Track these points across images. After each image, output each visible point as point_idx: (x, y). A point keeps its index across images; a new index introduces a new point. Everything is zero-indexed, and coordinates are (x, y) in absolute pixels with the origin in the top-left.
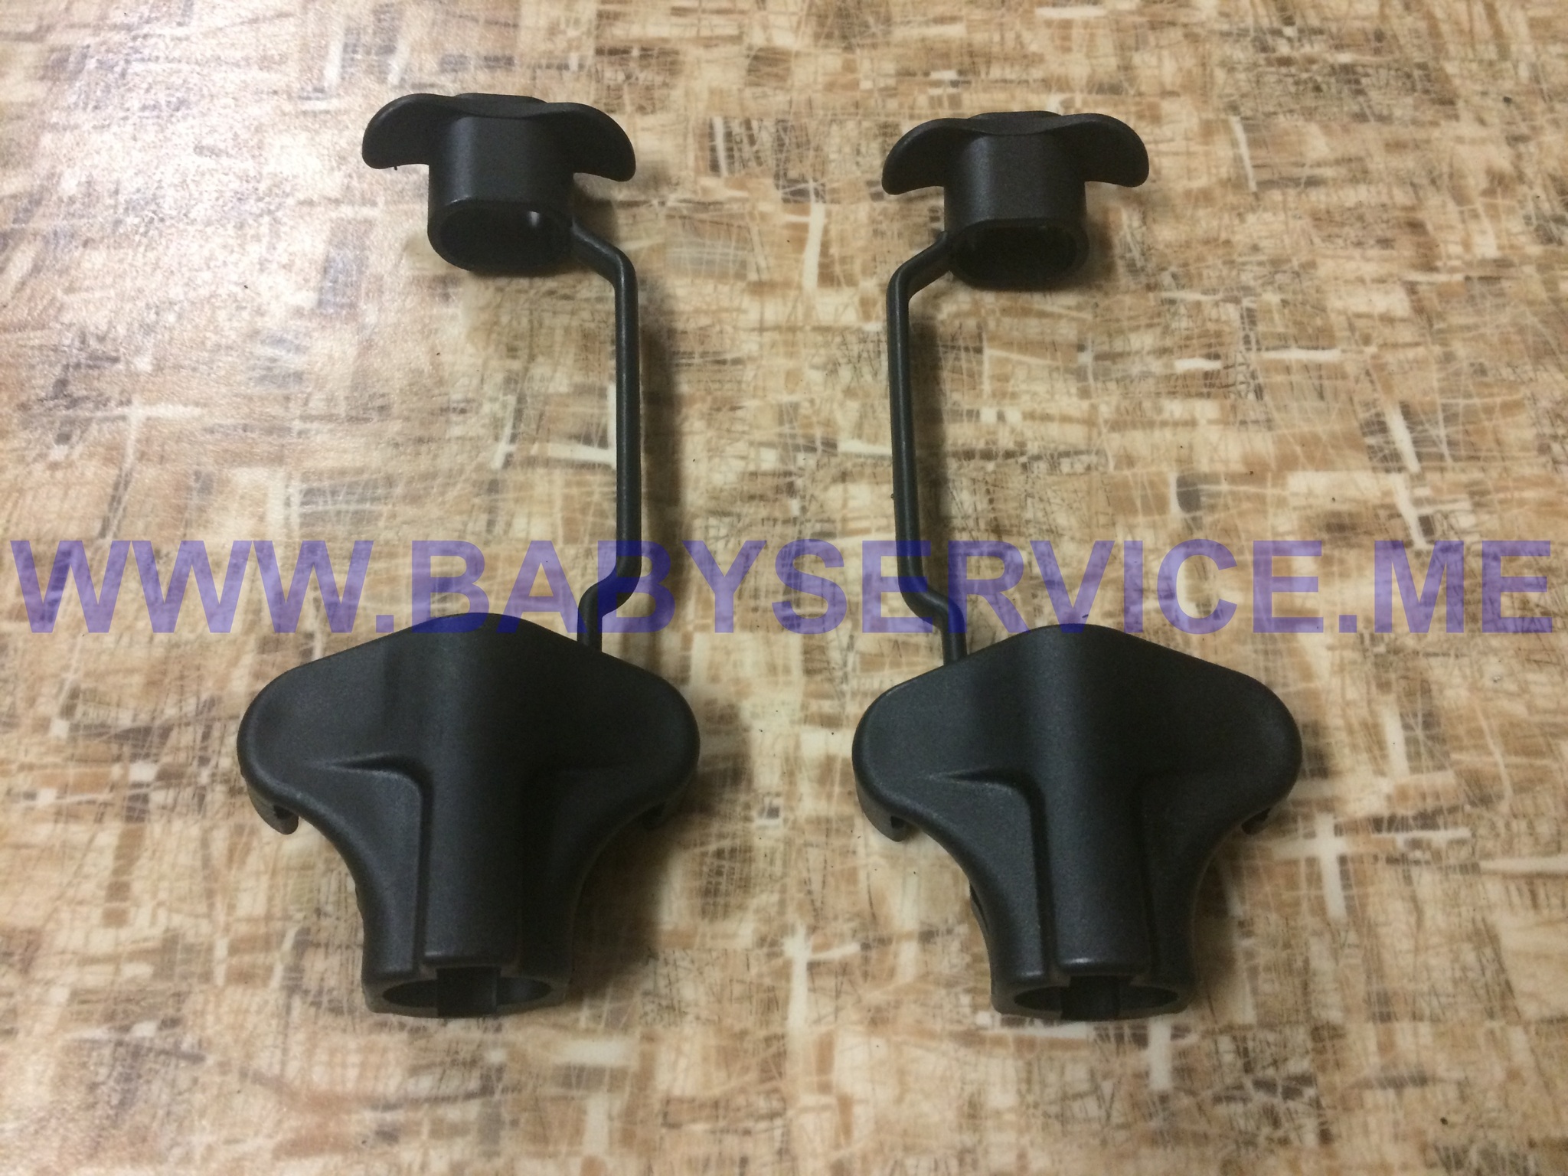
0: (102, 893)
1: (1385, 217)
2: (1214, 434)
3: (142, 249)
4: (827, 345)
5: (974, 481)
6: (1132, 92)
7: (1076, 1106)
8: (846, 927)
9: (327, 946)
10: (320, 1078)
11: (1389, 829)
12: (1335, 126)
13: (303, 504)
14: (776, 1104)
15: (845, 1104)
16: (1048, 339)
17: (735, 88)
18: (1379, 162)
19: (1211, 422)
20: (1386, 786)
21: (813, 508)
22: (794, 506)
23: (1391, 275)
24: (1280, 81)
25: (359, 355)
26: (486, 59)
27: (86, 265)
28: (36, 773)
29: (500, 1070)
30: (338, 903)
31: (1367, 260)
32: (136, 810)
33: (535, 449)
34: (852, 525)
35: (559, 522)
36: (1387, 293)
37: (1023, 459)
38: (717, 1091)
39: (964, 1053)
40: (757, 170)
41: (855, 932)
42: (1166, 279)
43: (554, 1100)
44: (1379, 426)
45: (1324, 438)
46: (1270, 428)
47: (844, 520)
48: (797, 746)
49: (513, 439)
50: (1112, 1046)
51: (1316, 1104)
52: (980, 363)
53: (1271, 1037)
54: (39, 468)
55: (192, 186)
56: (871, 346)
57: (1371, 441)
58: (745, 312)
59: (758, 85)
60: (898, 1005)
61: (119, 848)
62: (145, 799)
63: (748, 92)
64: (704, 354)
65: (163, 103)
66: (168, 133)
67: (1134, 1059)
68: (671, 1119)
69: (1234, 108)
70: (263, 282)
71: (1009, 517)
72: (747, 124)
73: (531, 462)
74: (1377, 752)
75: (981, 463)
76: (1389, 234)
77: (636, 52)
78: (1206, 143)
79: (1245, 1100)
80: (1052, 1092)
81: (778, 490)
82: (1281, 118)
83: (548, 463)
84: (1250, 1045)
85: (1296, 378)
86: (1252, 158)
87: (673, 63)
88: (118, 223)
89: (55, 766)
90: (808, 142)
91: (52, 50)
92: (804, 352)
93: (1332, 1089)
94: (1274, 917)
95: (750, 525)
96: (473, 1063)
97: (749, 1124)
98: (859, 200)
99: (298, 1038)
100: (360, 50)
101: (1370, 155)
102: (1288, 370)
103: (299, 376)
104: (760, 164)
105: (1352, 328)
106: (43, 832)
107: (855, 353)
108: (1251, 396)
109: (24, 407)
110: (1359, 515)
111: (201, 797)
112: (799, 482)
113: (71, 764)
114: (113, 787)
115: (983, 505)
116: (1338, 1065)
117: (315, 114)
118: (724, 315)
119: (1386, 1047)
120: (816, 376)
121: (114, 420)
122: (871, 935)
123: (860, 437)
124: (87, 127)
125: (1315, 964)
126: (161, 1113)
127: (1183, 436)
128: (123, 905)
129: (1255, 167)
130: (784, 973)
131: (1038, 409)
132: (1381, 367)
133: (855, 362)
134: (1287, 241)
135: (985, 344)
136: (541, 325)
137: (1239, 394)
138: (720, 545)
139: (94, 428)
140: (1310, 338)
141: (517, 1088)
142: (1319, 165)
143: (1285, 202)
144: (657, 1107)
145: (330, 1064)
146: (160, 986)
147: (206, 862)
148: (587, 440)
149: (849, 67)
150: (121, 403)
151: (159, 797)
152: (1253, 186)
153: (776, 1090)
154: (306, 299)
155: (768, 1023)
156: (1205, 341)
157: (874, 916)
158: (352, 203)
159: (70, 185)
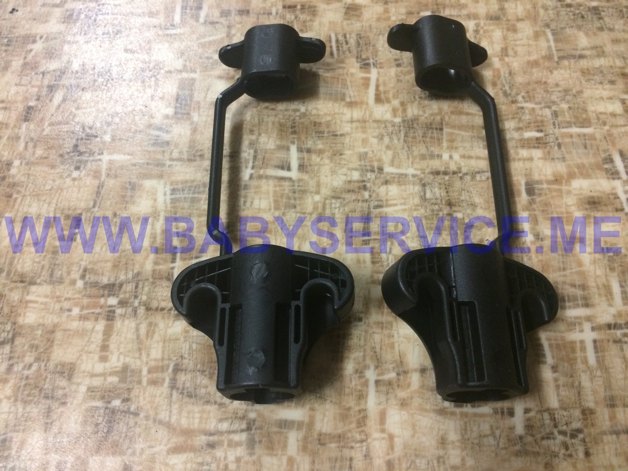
0: (99, 349)
1: (612, 71)
2: (540, 163)
3: (105, 92)
4: (379, 128)
5: (440, 184)
6: (505, 19)
7: (485, 440)
8: (391, 366)
9: (186, 370)
10: (184, 422)
11: (614, 328)
12: (590, 33)
13: (171, 194)
14: (363, 437)
15: (391, 437)
16: (471, 124)
17: (339, 21)
18: (609, 48)
19: (539, 159)
20: (613, 311)
21: (374, 195)
22: (366, 194)
23: (614, 96)
24: (567, 14)
25: (191, 134)
26: (239, 11)
27: (84, 98)
28: (71, 301)
29: (254, 421)
30: (189, 354)
31: (604, 89)
32: (110, 316)
33: (262, 172)
34: (390, 202)
35: (272, 201)
36: (613, 103)
37: (460, 175)
38: (340, 431)
39: (439, 418)
40: (349, 55)
41: (394, 368)
42: (520, 98)
43: (275, 433)
44: (611, 160)
45: (587, 165)
46: (564, 161)
47: (387, 200)
48: (369, 292)
49: (253, 168)
50: (500, 416)
51: (584, 441)
52: (442, 134)
53: (565, 413)
54: (68, 180)
55: (124, 66)
56: (397, 128)
57: (606, 166)
58: (345, 114)
59: (348, 19)
60: (412, 398)
61: (104, 331)
62: (114, 312)
63: (345, 23)
64: (329, 132)
65: (111, 32)
66: (113, 44)
67: (508, 422)
68: (322, 442)
69: (548, 26)
70: (153, 105)
71: (455, 199)
72: (345, 36)
73: (260, 177)
74: (609, 297)
75: (443, 176)
76: (614, 79)
77: (299, 7)
78: (536, 41)
79: (554, 439)
80: (475, 434)
81: (359, 188)
82: (568, 30)
83: (267, 177)
84: (556, 416)
85: (574, 140)
86: (556, 47)
87: (314, 11)
88: (95, 81)
89: (79, 298)
90: (370, 43)
91: (67, 11)
92: (369, 131)
93: (590, 434)
94: (566, 365)
95: (348, 203)
96: (243, 418)
97: (353, 444)
98: (391, 67)
99: (175, 407)
100: (188, 8)
101: (605, 46)
102: (571, 136)
103: (168, 143)
104: (350, 52)
105: (598, 119)
106: (75, 325)
107: (390, 132)
108: (556, 148)
109: (61, 156)
110: (602, 197)
111: (135, 311)
112: (368, 185)
113: (85, 298)
114: (101, 307)
115: (444, 194)
116: (593, 425)
117: (171, 35)
118: (336, 116)
119: (612, 418)
120: (375, 141)
121: (96, 161)
122: (400, 370)
123: (393, 166)
124: (82, 42)
125: (583, 384)
126: (123, 435)
127: (528, 165)
128: (107, 354)
129: (557, 50)
130: (366, 384)
131: (467, 154)
132: (611, 135)
133: (390, 135)
134: (571, 82)
135: (444, 127)
136: (263, 121)
137: (551, 146)
138: (337, 210)
139: (89, 164)
140: (581, 123)
141: (261, 428)
142: (584, 49)
143: (570, 65)
144: (316, 437)
145: (188, 417)
146: (122, 385)
147: (138, 337)
148: (282, 168)
149: (386, 11)
150: (99, 154)
151: (119, 311)
152: (556, 59)
153: (363, 431)
154: (170, 111)
155: (359, 404)
156: (536, 124)
157: (401, 362)
158: (187, 71)
159: (76, 66)
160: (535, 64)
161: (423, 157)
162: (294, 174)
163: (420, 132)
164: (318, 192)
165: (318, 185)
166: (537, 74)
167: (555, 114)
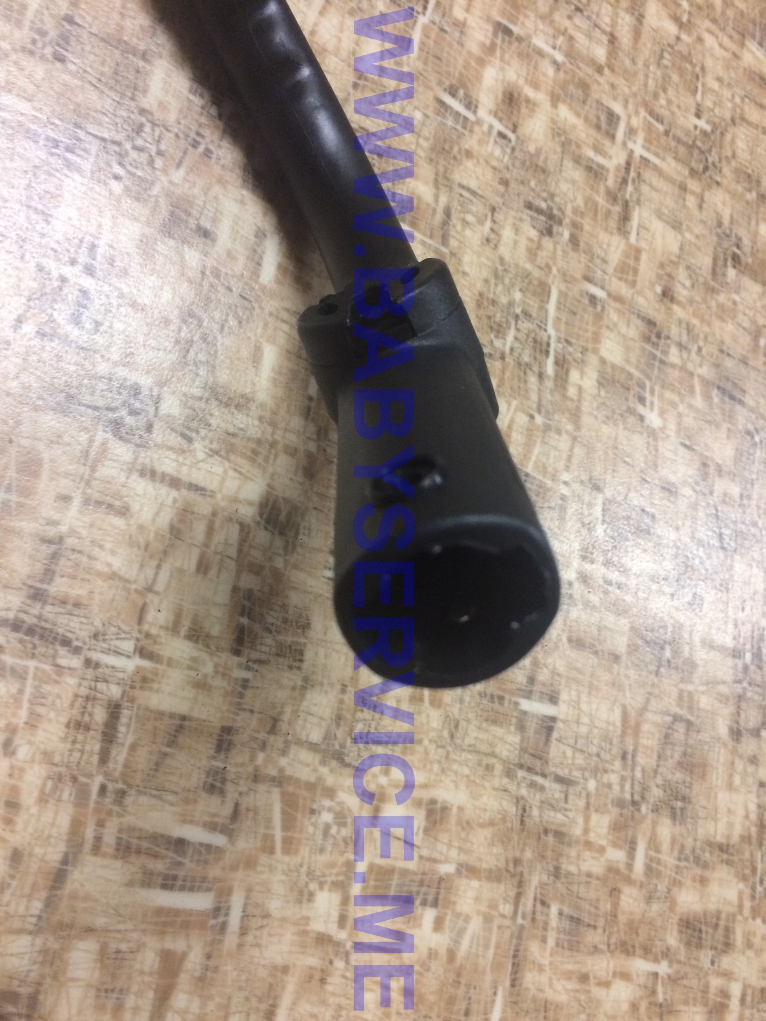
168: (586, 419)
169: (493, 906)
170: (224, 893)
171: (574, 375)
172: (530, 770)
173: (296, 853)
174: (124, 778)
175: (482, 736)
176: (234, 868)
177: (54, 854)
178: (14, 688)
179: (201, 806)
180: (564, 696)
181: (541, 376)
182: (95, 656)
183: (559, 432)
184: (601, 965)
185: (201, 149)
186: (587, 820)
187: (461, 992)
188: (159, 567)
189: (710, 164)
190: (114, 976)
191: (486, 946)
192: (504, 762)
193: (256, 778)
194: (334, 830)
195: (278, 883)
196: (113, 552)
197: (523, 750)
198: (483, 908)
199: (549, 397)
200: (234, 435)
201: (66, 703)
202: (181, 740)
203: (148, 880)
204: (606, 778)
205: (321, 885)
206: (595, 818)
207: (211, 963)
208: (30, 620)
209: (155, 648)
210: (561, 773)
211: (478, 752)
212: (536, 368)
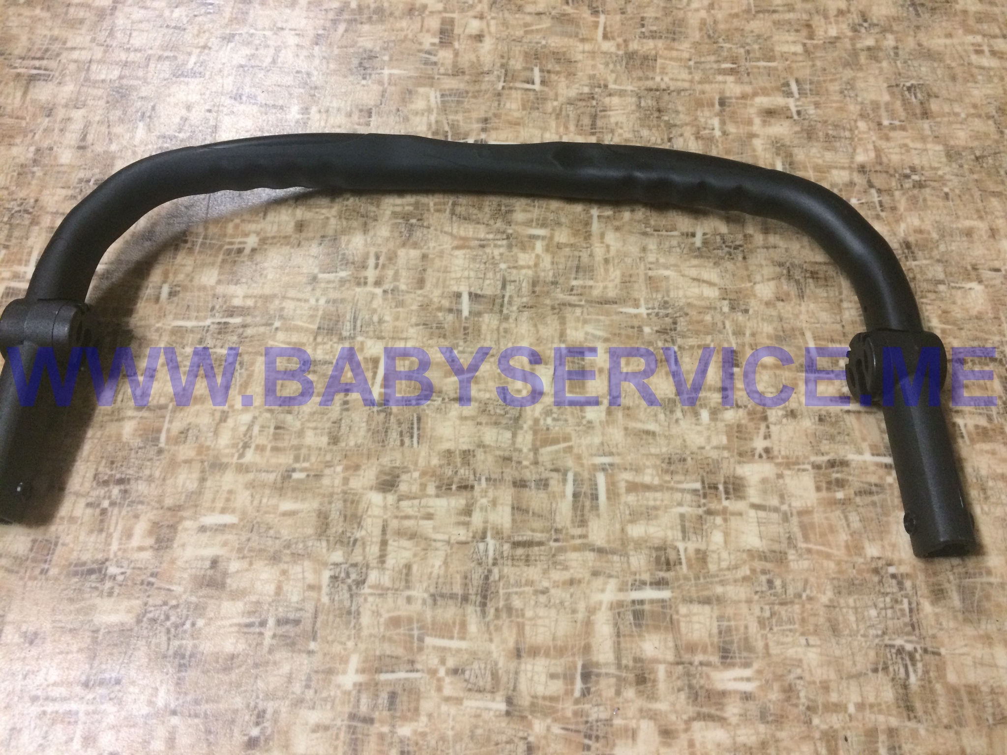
160: (736, 15)
161: (640, 79)
162: (537, 86)
163: (638, 62)
164: (556, 99)
165: (556, 95)
166: (736, 23)
167: (748, 52)
168: (267, 291)
169: (577, 320)
170: (595, 468)
171: (237, 302)
172: (502, 306)
173: (569, 434)
174: (549, 531)
175: (489, 337)
176: (582, 465)
177: (590, 556)
178: (515, 597)
179: (556, 489)
180: (455, 289)
181: (245, 326)
182: (490, 561)
183: (282, 309)
184: (599, 251)
185: (152, 580)
186: (522, 267)
187: (623, 332)
188: (435, 541)
189: (22, 208)
190: (642, 514)
191: (598, 321)
192: (501, 322)
193: (536, 463)
194: (555, 416)
195: (585, 441)
196: (433, 566)
197: (492, 311)
198: (580, 325)
199: (258, 319)
200: (345, 517)
201: (517, 569)
202: (524, 507)
203: (595, 508)
204: (497, 257)
205: (583, 417)
206: (521, 263)
207: (628, 467)
208: (479, 598)
209: (480, 531)
210: (500, 286)
211: (498, 339)
212: (240, 330)
